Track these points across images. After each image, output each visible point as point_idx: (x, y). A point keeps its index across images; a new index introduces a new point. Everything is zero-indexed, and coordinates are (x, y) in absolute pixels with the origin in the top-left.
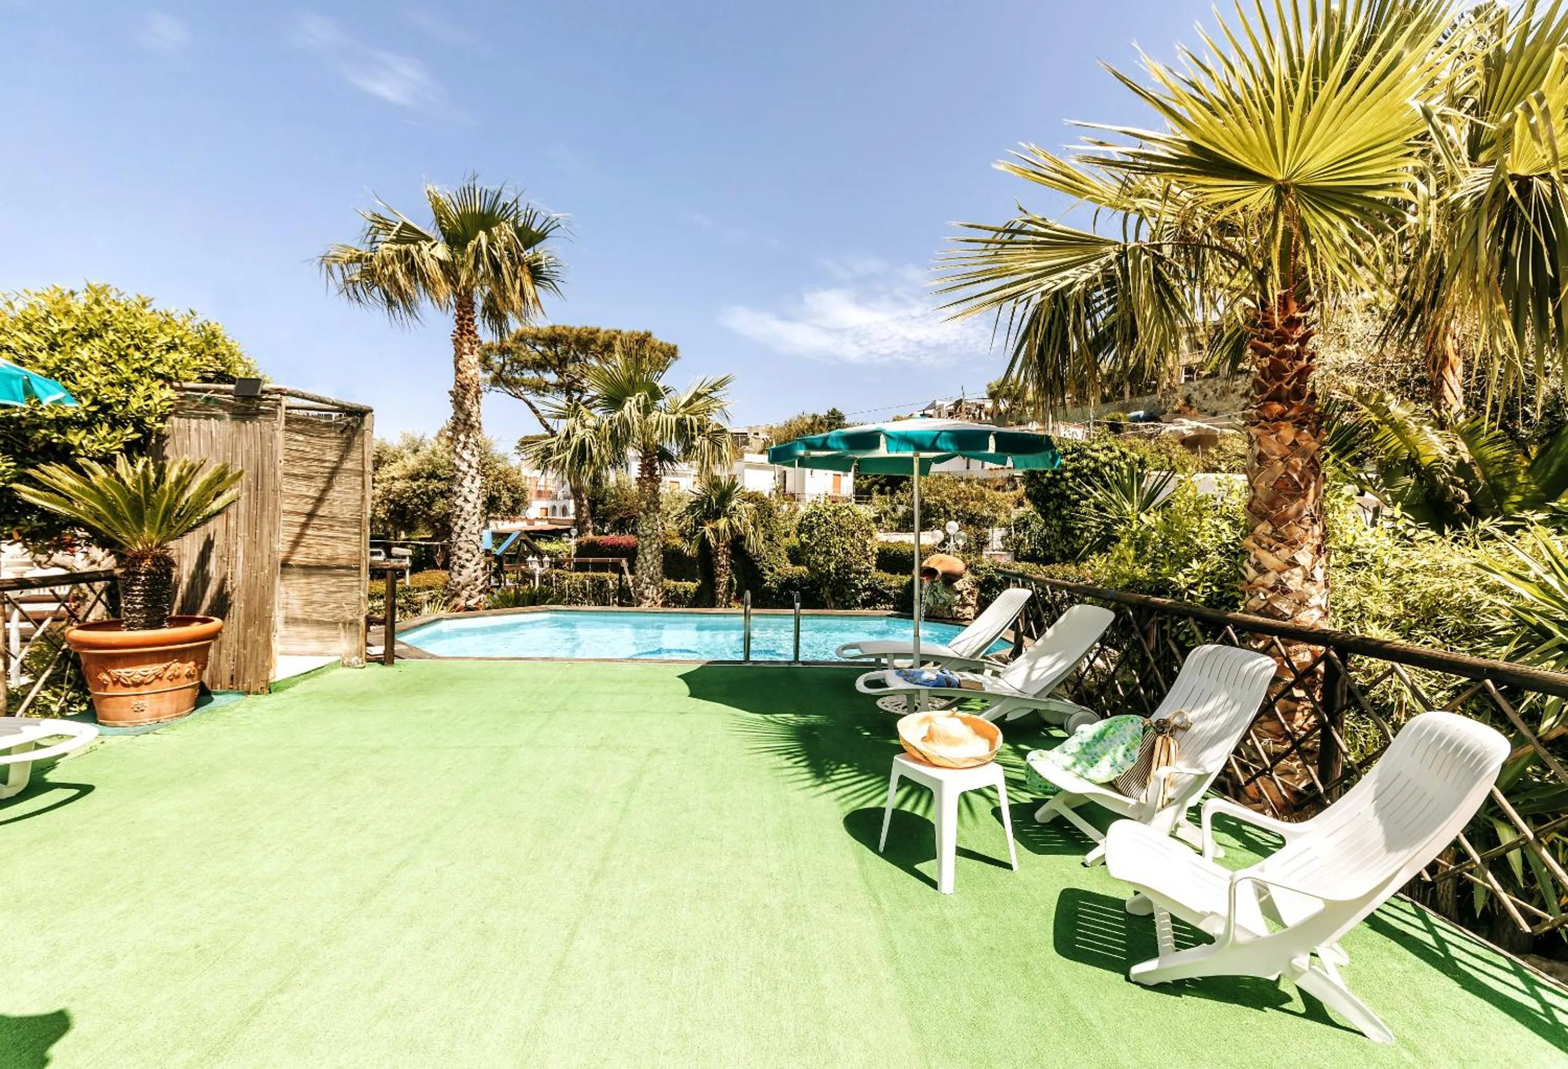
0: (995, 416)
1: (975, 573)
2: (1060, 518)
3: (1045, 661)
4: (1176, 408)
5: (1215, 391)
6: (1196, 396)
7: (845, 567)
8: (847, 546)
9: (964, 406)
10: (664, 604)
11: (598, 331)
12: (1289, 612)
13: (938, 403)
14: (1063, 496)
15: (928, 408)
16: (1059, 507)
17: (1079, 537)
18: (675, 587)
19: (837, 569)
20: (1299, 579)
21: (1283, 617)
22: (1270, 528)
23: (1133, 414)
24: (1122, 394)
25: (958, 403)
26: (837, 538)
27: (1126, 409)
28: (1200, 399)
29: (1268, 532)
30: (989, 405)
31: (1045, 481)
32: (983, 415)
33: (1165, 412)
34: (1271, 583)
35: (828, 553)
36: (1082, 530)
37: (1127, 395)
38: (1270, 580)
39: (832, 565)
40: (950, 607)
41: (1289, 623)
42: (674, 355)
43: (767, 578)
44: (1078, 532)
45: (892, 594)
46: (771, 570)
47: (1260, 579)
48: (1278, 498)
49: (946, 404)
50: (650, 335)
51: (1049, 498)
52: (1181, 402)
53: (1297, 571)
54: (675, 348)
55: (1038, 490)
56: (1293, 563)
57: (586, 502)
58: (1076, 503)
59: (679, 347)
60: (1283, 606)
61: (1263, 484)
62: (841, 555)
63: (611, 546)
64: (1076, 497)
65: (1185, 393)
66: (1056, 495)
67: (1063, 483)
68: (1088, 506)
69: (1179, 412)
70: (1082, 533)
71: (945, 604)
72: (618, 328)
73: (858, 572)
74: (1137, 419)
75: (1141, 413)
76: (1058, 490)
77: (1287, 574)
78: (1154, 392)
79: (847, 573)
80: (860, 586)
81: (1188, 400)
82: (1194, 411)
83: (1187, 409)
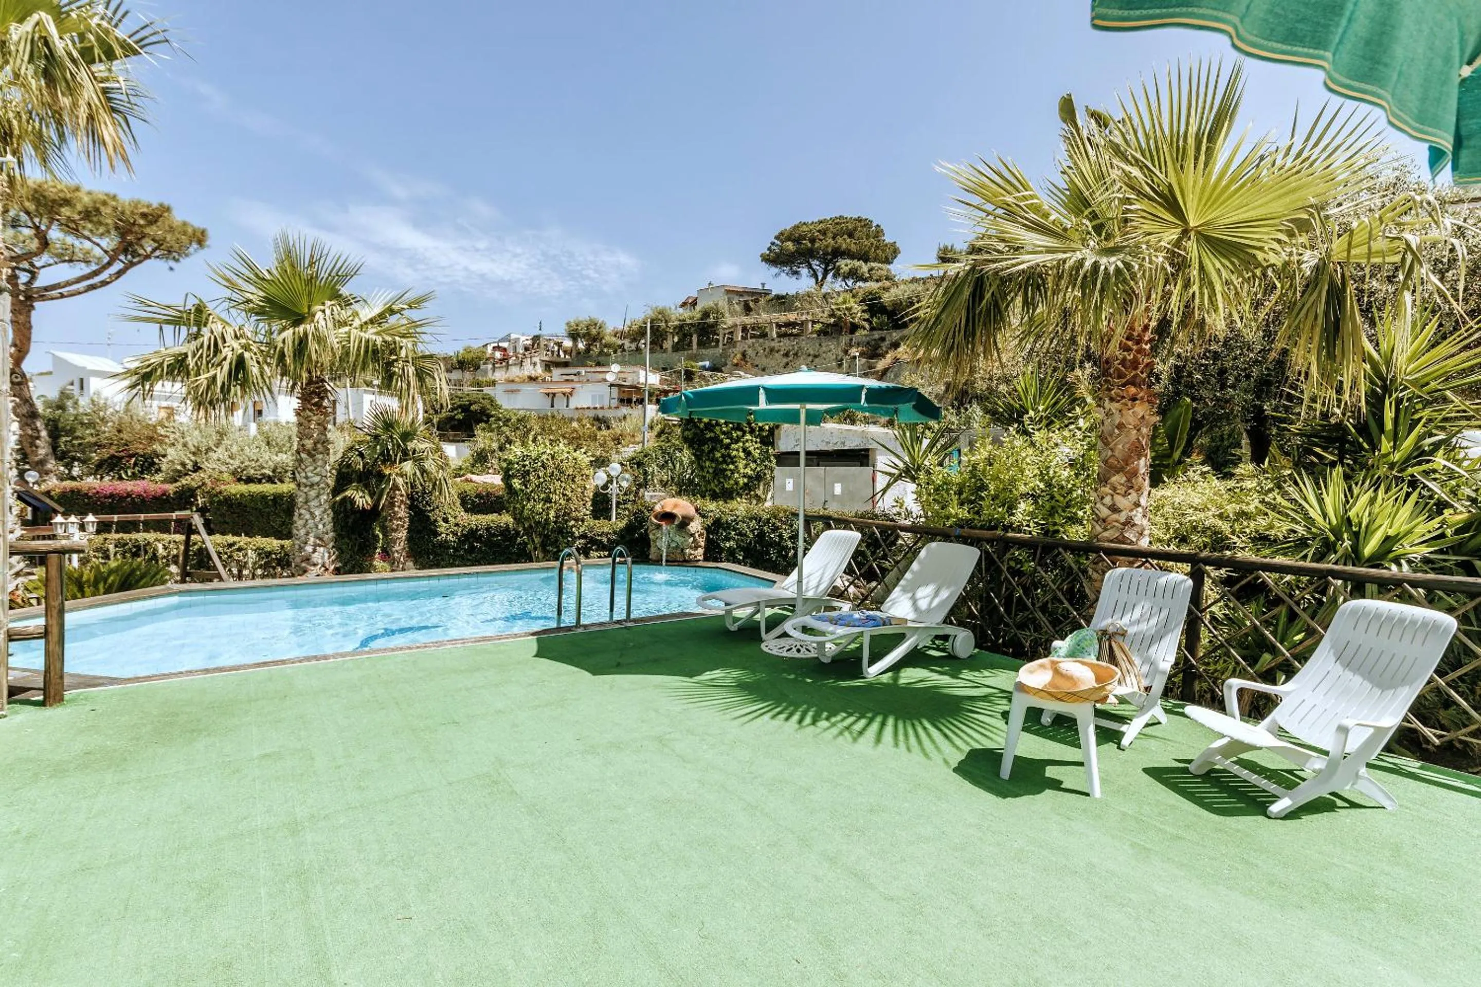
0: (574, 354)
1: (703, 516)
2: (713, 460)
3: (925, 594)
4: (735, 361)
5: (764, 350)
6: (750, 352)
7: (565, 514)
8: (568, 493)
9: (543, 343)
10: (337, 571)
11: (77, 189)
12: (1134, 540)
13: (513, 336)
14: (716, 440)
15: (502, 340)
16: (713, 450)
17: (730, 478)
18: (282, 547)
19: (557, 517)
20: (1140, 515)
21: (1131, 543)
22: (1124, 479)
23: (701, 364)
24: (690, 344)
25: (536, 339)
26: (558, 484)
27: (695, 358)
28: (753, 355)
29: (1122, 482)
30: (568, 343)
31: (702, 426)
32: (561, 353)
33: (726, 364)
34: (1123, 520)
35: (548, 500)
36: (733, 472)
37: (695, 346)
38: (1122, 517)
39: (552, 514)
40: (682, 550)
41: (1135, 547)
42: (200, 242)
43: (442, 530)
44: (729, 473)
45: (605, 540)
46: (446, 520)
47: (1115, 516)
48: (1131, 457)
49: (523, 338)
50: (168, 209)
51: (703, 442)
52: (739, 356)
53: (1140, 509)
54: (203, 232)
55: (695, 434)
56: (1137, 505)
57: (44, 433)
58: (728, 447)
59: (210, 233)
60: (1131, 535)
61: (1120, 446)
62: (563, 502)
63: (112, 496)
64: (728, 441)
65: (741, 350)
66: (711, 439)
67: (717, 428)
68: (737, 450)
69: (737, 365)
70: (733, 473)
71: (677, 547)
72: (112, 191)
73: (576, 520)
74: (704, 368)
75: (707, 363)
76: (712, 435)
77: (1134, 512)
78: (717, 346)
79: (566, 521)
80: (577, 534)
81: (744, 355)
82: (749, 365)
83: (743, 363)
